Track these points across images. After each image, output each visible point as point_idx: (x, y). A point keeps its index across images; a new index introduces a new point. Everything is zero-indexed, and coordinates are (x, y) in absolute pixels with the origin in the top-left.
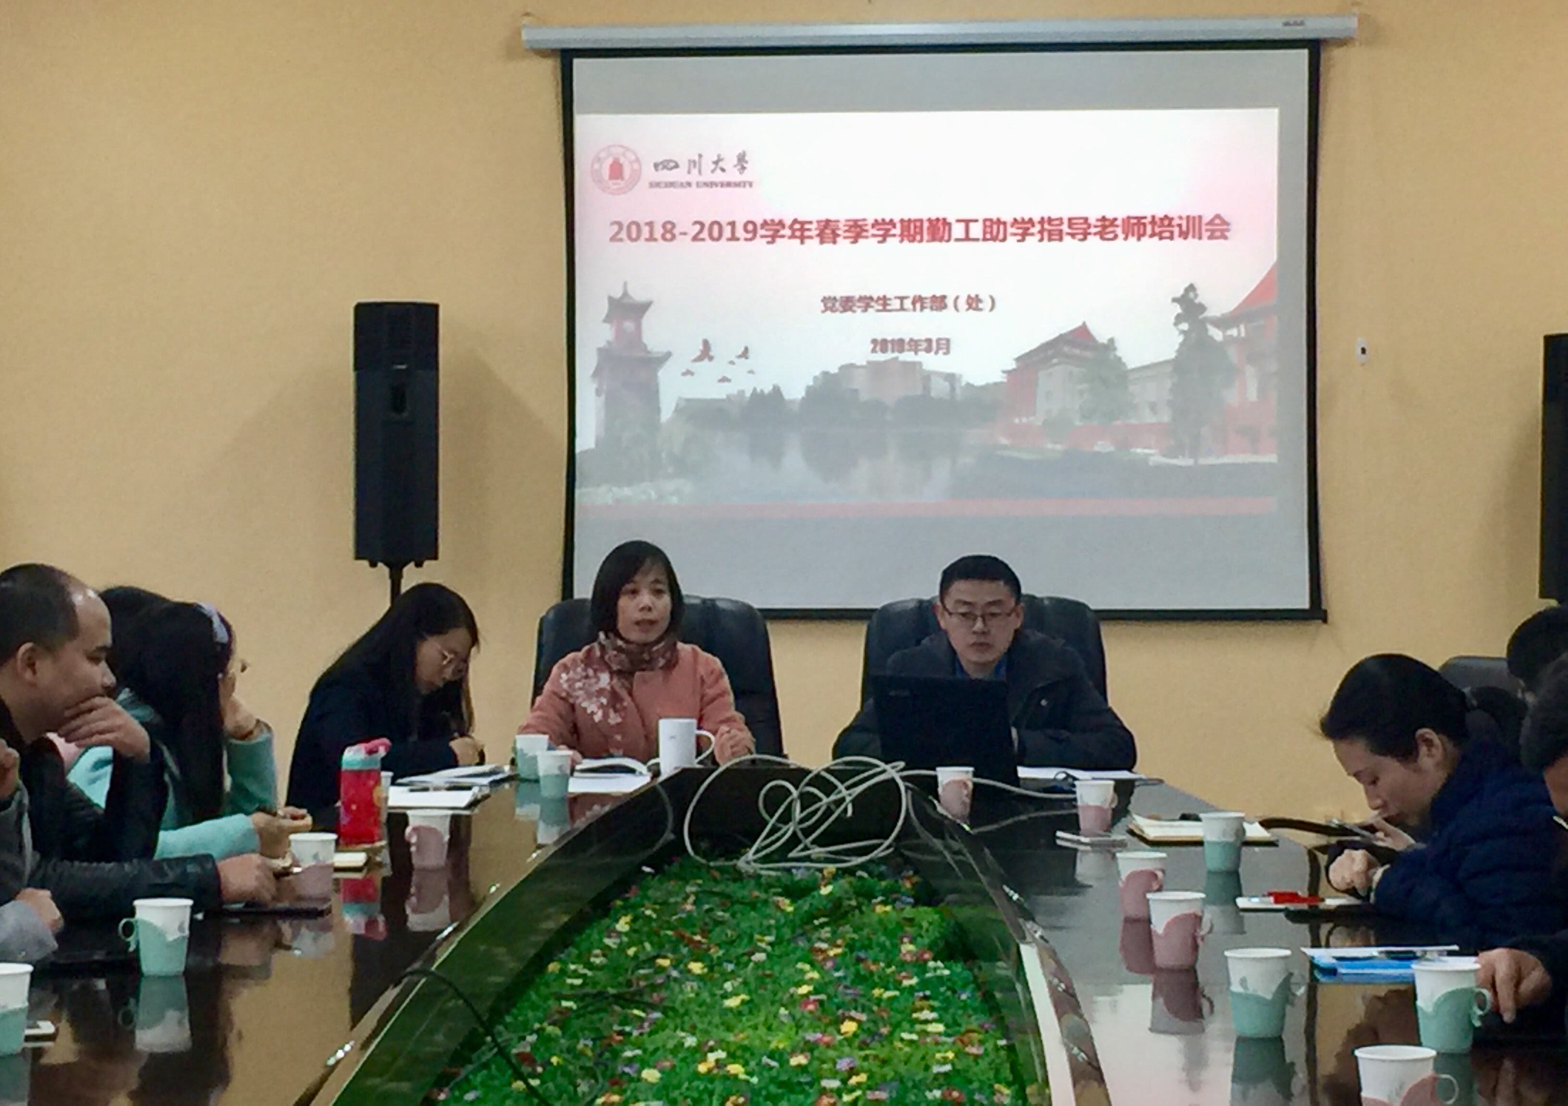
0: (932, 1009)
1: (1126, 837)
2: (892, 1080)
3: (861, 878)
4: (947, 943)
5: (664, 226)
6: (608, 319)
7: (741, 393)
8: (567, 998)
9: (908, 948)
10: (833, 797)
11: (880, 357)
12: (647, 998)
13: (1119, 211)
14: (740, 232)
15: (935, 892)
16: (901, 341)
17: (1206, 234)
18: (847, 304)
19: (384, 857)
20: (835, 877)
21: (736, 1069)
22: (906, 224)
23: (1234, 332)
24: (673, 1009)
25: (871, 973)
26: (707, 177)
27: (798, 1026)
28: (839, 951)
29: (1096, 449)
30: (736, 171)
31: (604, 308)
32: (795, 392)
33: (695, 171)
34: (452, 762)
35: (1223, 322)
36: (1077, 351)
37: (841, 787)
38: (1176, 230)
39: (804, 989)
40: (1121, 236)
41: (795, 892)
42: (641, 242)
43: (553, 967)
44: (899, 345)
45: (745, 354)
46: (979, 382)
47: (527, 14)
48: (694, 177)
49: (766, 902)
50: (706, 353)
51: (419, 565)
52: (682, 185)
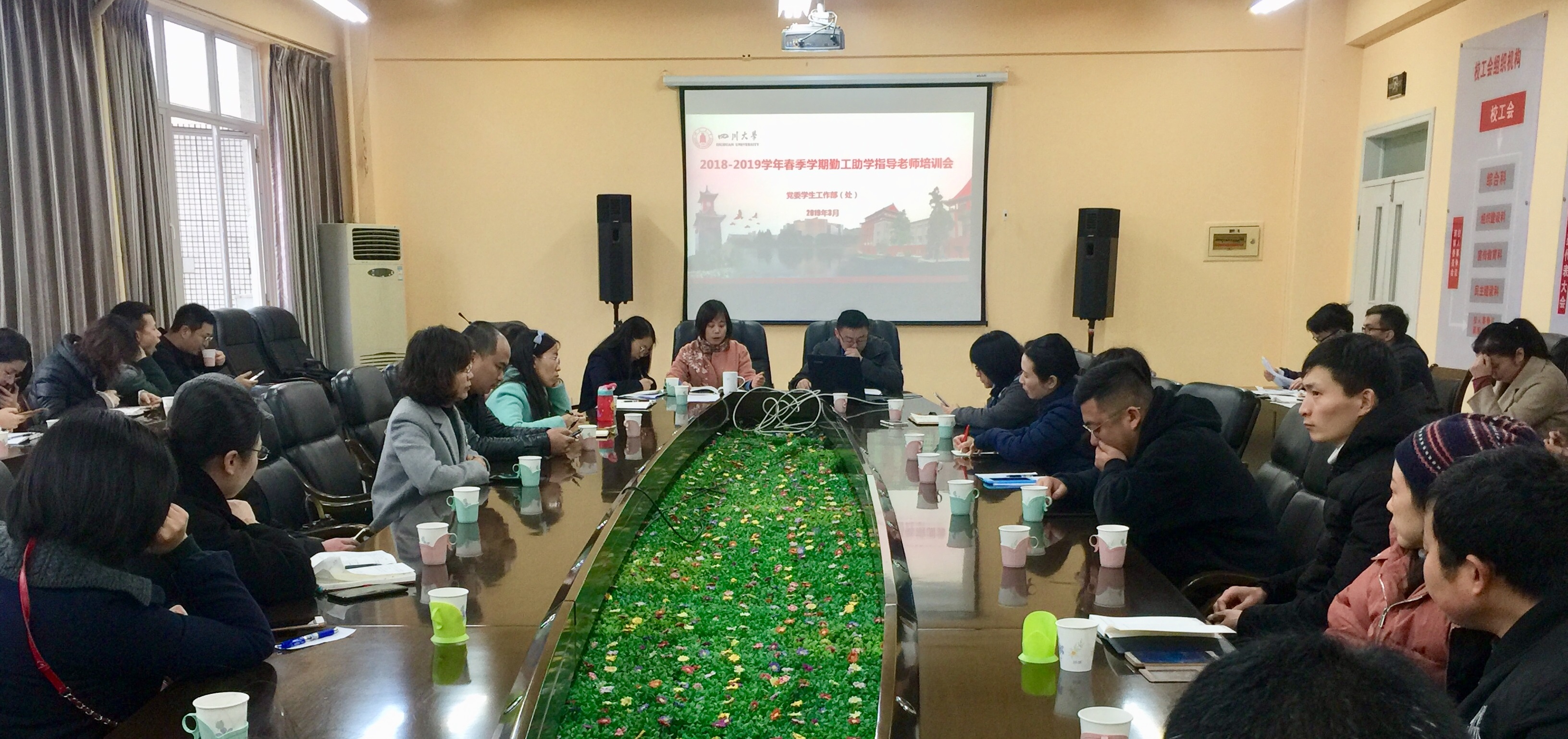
0: (832, 495)
1: (908, 422)
2: (817, 526)
3: (803, 437)
4: (837, 466)
5: (722, 162)
6: (700, 201)
7: (754, 232)
8: (689, 490)
9: (822, 468)
10: (791, 404)
11: (810, 217)
12: (720, 491)
13: (908, 156)
14: (754, 165)
15: (832, 444)
16: (819, 211)
17: (943, 166)
18: (797, 195)
19: (616, 432)
20: (793, 437)
21: (755, 522)
22: (821, 161)
23: (953, 207)
24: (730, 495)
25: (808, 479)
26: (740, 141)
27: (779, 503)
28: (795, 469)
29: (897, 255)
30: (752, 139)
31: (698, 196)
32: (776, 232)
33: (735, 139)
34: (641, 388)
35: (949, 203)
36: (890, 215)
37: (795, 400)
38: (931, 164)
39: (782, 486)
40: (909, 167)
41: (778, 443)
42: (713, 169)
43: (683, 476)
44: (818, 212)
45: (756, 216)
46: (850, 228)
47: (665, 71)
48: (735, 141)
49: (765, 447)
50: (740, 216)
51: (625, 303)
52: (730, 145)
